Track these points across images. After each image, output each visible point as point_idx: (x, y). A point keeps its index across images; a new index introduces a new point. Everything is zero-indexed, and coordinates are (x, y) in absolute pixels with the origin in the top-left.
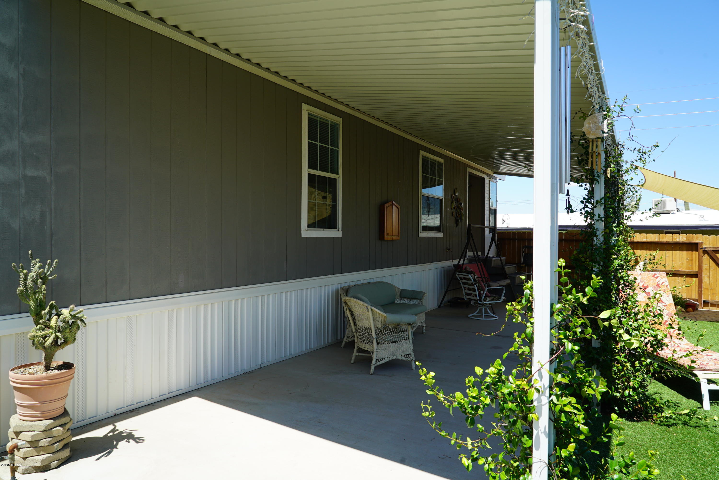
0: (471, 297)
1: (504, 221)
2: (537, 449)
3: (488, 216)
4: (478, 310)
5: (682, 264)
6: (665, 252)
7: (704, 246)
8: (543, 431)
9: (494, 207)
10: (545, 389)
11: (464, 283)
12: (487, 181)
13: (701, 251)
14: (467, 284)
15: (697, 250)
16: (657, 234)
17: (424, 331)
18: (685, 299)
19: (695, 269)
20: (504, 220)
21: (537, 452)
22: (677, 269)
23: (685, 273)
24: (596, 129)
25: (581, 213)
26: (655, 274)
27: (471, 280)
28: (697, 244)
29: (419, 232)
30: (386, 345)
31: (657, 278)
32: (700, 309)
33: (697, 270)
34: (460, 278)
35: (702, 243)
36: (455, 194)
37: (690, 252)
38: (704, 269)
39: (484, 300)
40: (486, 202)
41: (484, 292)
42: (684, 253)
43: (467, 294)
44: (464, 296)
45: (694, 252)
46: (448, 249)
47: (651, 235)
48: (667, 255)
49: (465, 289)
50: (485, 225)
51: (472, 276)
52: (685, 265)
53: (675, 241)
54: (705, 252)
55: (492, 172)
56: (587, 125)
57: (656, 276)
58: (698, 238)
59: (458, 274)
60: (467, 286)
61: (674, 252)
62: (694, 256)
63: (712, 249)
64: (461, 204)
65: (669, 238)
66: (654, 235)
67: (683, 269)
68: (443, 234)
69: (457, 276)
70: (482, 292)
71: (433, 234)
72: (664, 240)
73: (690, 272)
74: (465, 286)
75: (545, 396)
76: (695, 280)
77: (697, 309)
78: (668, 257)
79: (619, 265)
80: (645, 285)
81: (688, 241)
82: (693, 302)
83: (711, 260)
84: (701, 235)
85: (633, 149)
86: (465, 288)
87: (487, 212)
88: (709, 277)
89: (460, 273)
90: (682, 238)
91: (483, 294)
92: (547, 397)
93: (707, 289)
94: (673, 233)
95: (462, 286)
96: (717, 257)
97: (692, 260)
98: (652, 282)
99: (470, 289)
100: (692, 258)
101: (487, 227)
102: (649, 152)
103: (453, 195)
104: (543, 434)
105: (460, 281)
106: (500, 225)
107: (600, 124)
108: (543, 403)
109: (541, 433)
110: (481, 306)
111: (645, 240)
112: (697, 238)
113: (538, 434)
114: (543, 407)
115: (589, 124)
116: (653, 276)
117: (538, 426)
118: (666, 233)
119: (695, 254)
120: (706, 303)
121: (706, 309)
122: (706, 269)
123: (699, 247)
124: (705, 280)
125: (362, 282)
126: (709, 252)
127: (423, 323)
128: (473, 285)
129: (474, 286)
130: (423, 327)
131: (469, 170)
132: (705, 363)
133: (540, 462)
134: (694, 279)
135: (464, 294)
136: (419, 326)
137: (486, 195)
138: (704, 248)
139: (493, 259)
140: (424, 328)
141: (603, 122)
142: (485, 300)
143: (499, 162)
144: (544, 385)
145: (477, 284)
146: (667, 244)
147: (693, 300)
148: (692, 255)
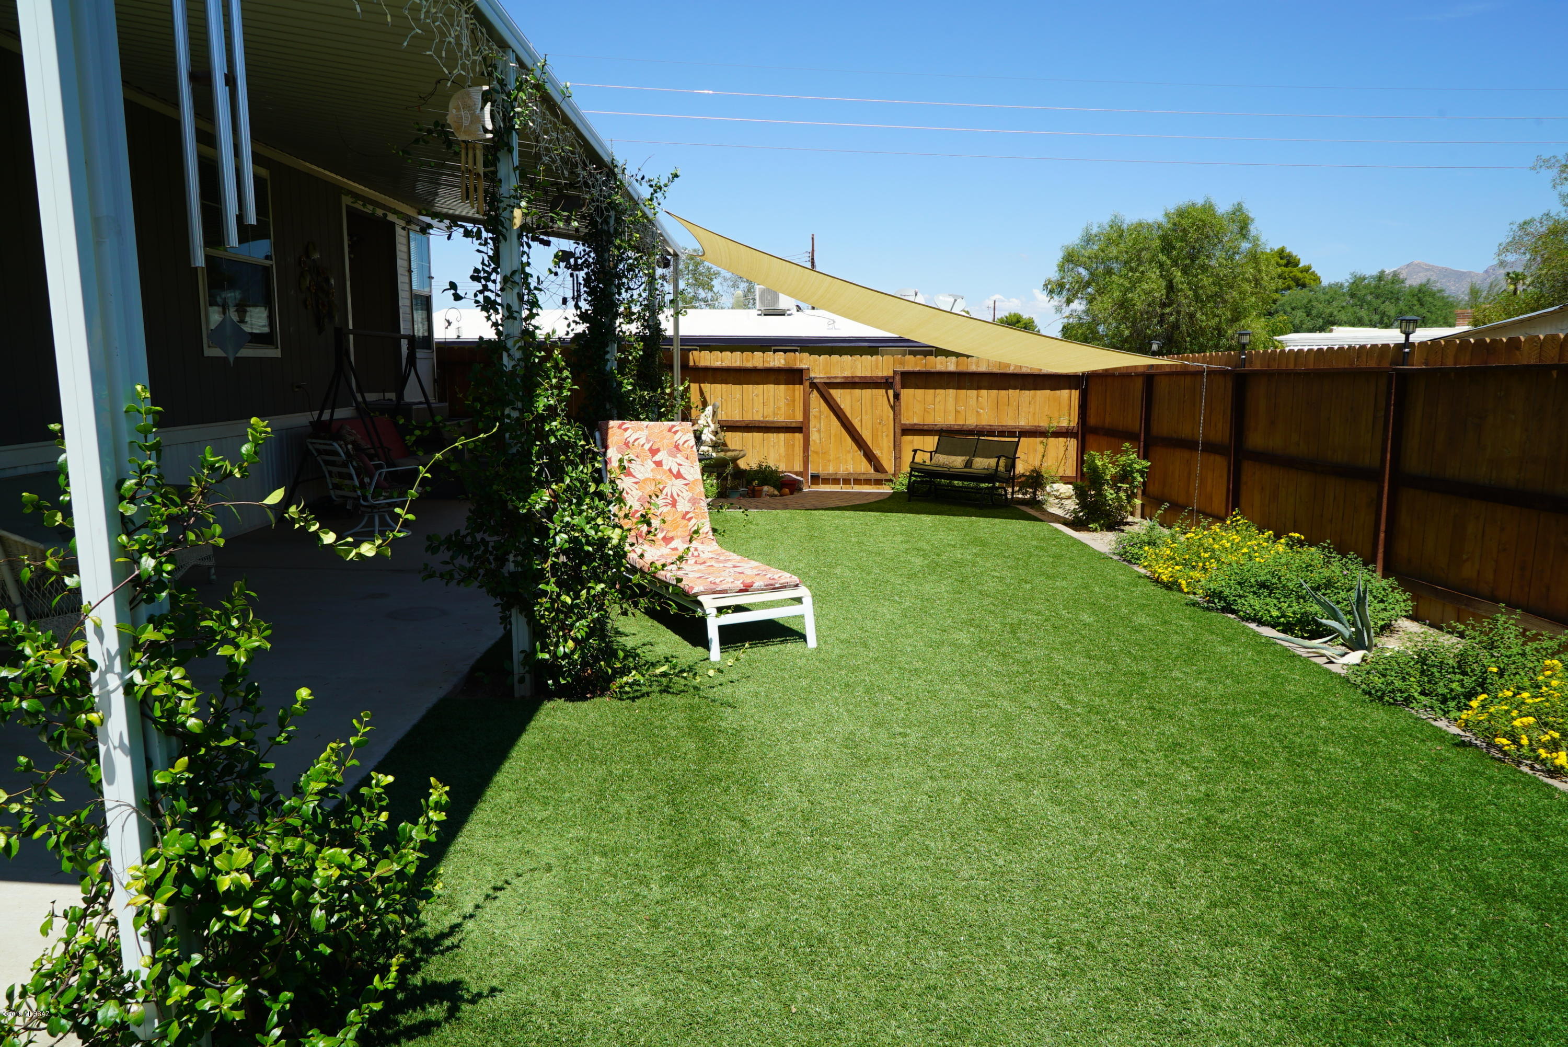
0: (346, 493)
1: (449, 323)
2: (111, 782)
3: (408, 310)
4: (366, 519)
5: (779, 408)
6: (751, 386)
7: (812, 375)
8: (117, 744)
9: (425, 291)
10: (111, 659)
11: (327, 463)
12: (400, 233)
13: (807, 384)
14: (333, 464)
15: (801, 383)
16: (739, 353)
17: (214, 577)
18: (782, 472)
19: (799, 417)
20: (448, 321)
21: (111, 787)
22: (771, 419)
23: (784, 425)
24: (471, 122)
25: (477, 302)
26: (673, 426)
27: (338, 455)
28: (800, 372)
29: (205, 346)
30: (56, 618)
31: (676, 432)
32: (806, 490)
33: (801, 419)
34: (318, 451)
35: (808, 369)
36: (308, 257)
37: (791, 386)
38: (811, 417)
39: (372, 498)
40: (402, 279)
41: (371, 480)
42: (782, 387)
43: (336, 487)
44: (332, 492)
45: (797, 386)
46: (298, 387)
47: (728, 353)
48: (756, 392)
49: (331, 476)
50: (402, 333)
51: (340, 446)
52: (783, 410)
53: (767, 365)
54: (813, 385)
55: (416, 211)
56: (454, 111)
57: (674, 430)
58: (803, 361)
59: (312, 443)
60: (335, 469)
61: (765, 386)
62: (797, 393)
63: (823, 381)
64: (327, 280)
65: (758, 360)
66: (734, 353)
67: (781, 418)
68: (279, 350)
69: (310, 447)
70: (367, 480)
71: (250, 351)
72: (749, 365)
73: (791, 422)
74: (331, 468)
75: (113, 672)
76: (799, 437)
77: (801, 489)
78: (757, 396)
79: (548, 408)
80: (655, 447)
81: (787, 366)
82: (794, 476)
83: (822, 401)
84: (807, 354)
85: (639, 178)
86: (330, 473)
87: (404, 301)
88: (819, 431)
89: (314, 441)
90: (779, 359)
91: (370, 484)
92: (118, 674)
93: (817, 453)
94: (785, 351)
95: (324, 468)
96: (830, 394)
97: (794, 401)
98: (666, 441)
99: (341, 475)
100: (794, 397)
101: (405, 337)
102: (666, 186)
103: (304, 259)
104: (118, 751)
105: (319, 458)
106: (440, 333)
107: (478, 111)
108: (111, 687)
109: (115, 748)
110: (370, 510)
111: (718, 364)
112: (801, 361)
113: (108, 751)
114: (112, 695)
115: (458, 109)
116: (670, 430)
117: (107, 736)
118: (775, 351)
119: (799, 389)
120: (816, 479)
121: (815, 488)
122: (815, 417)
123: (805, 377)
124: (814, 436)
125: (21, 471)
126: (820, 386)
127: (208, 558)
128: (345, 465)
129: (348, 468)
130: (209, 568)
131: (346, 200)
132: (717, 581)
133: (120, 805)
134: (797, 435)
135: (331, 487)
136: (194, 567)
137: (401, 263)
138: (812, 378)
139: (415, 407)
140: (213, 571)
141: (482, 108)
142: (375, 496)
143: (433, 190)
144: (108, 650)
145: (354, 463)
146: (755, 371)
147: (797, 473)
148: (794, 391)
